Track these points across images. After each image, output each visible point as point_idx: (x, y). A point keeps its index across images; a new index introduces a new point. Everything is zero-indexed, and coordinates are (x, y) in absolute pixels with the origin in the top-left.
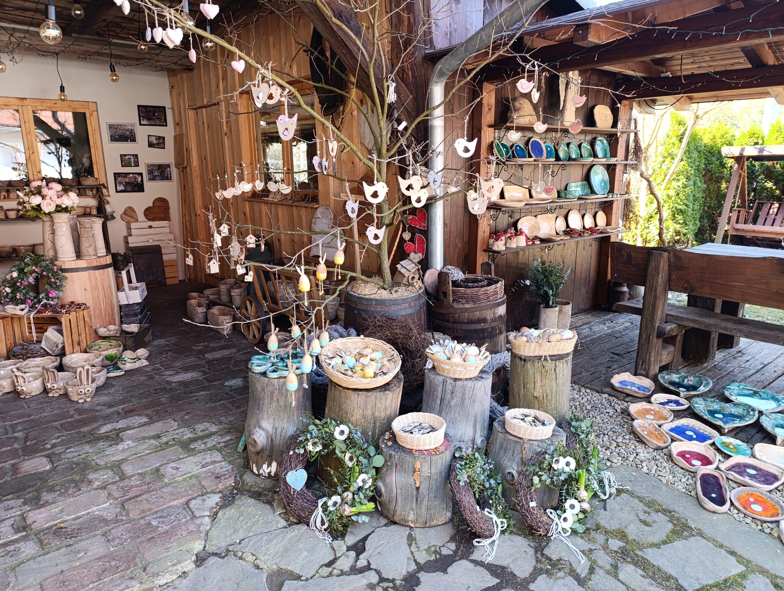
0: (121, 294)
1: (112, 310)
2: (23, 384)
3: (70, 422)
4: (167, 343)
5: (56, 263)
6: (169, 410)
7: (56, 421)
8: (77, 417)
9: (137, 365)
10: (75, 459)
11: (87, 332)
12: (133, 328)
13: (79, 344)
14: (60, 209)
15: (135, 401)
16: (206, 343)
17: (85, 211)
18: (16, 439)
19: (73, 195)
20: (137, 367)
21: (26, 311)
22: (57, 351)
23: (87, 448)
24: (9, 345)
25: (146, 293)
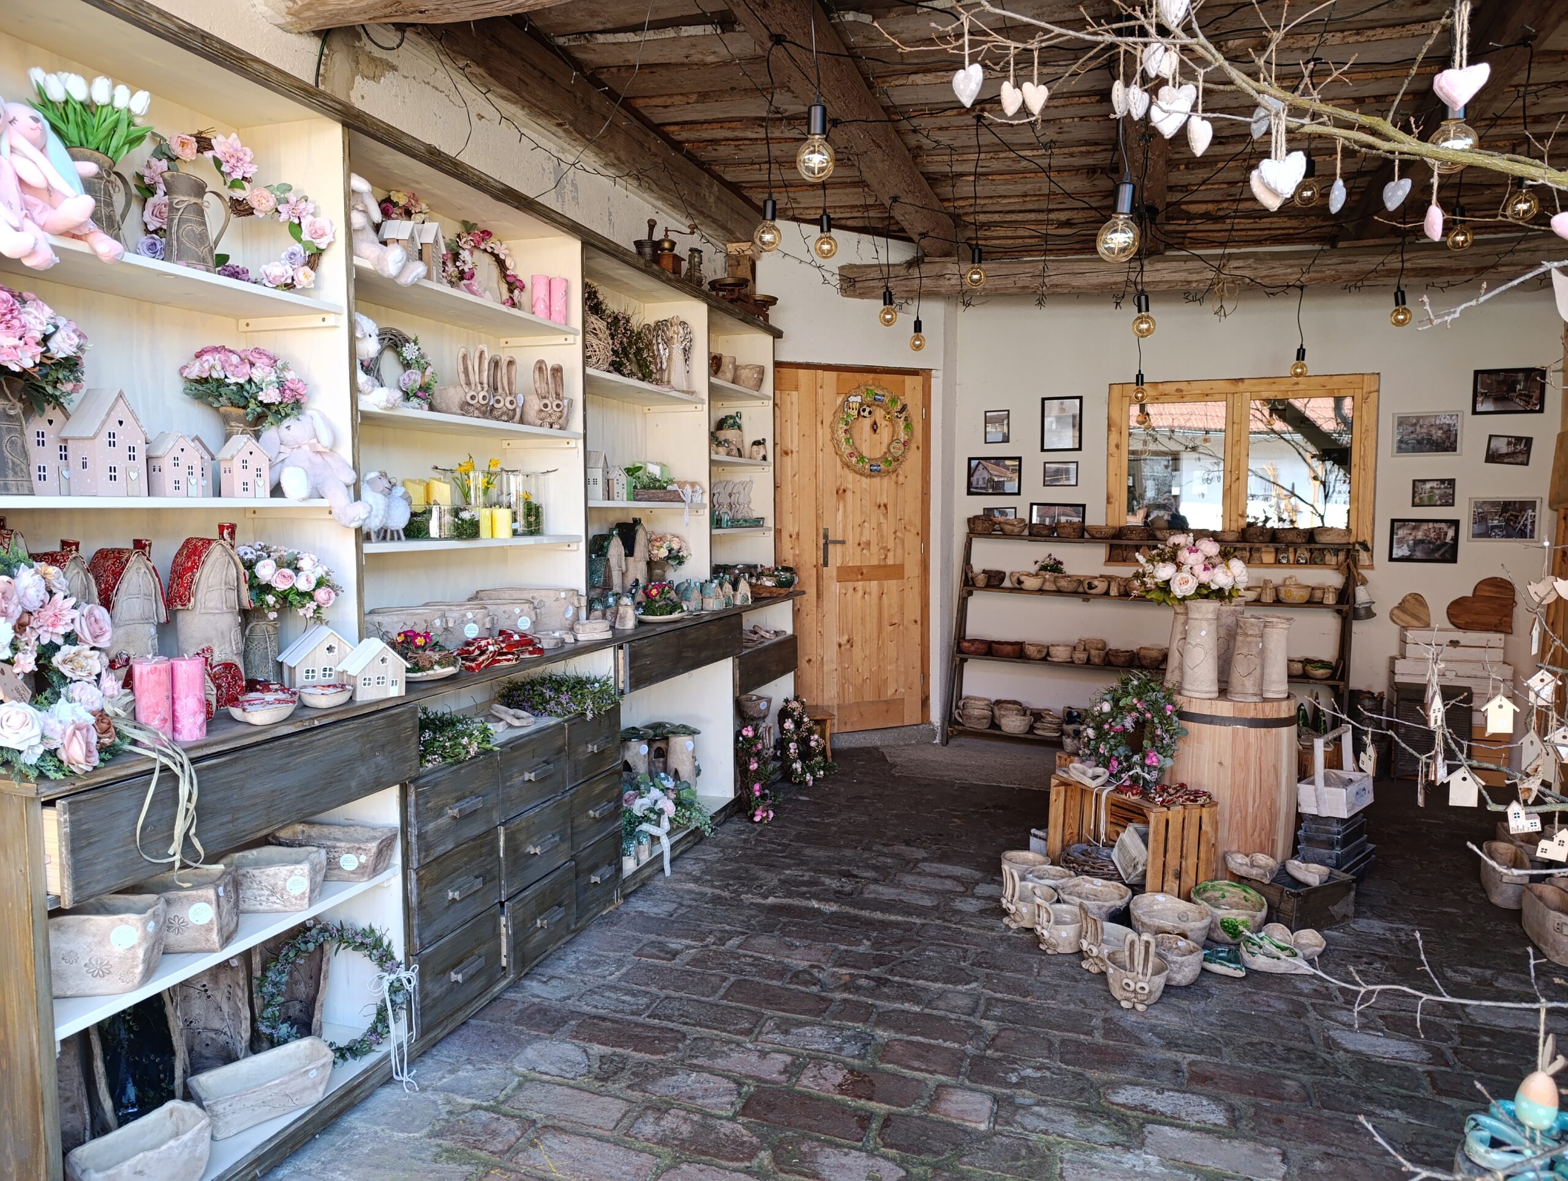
0: (1304, 789)
1: (1273, 820)
2: (1045, 924)
3: (1079, 1044)
4: (1388, 935)
5: (1177, 698)
6: (1290, 1120)
7: (1059, 1027)
8: (1098, 1038)
9: (1284, 965)
10: (1034, 1137)
11: (1202, 855)
12: (1311, 874)
13: (1178, 876)
14: (1204, 592)
15: (1228, 1058)
16: (1488, 973)
17: (1311, 596)
18: (979, 1030)
19: (1237, 566)
20: (1281, 970)
21: (1100, 781)
22: (1133, 879)
23: (1069, 1123)
24: (1067, 837)
25: (1369, 799)
